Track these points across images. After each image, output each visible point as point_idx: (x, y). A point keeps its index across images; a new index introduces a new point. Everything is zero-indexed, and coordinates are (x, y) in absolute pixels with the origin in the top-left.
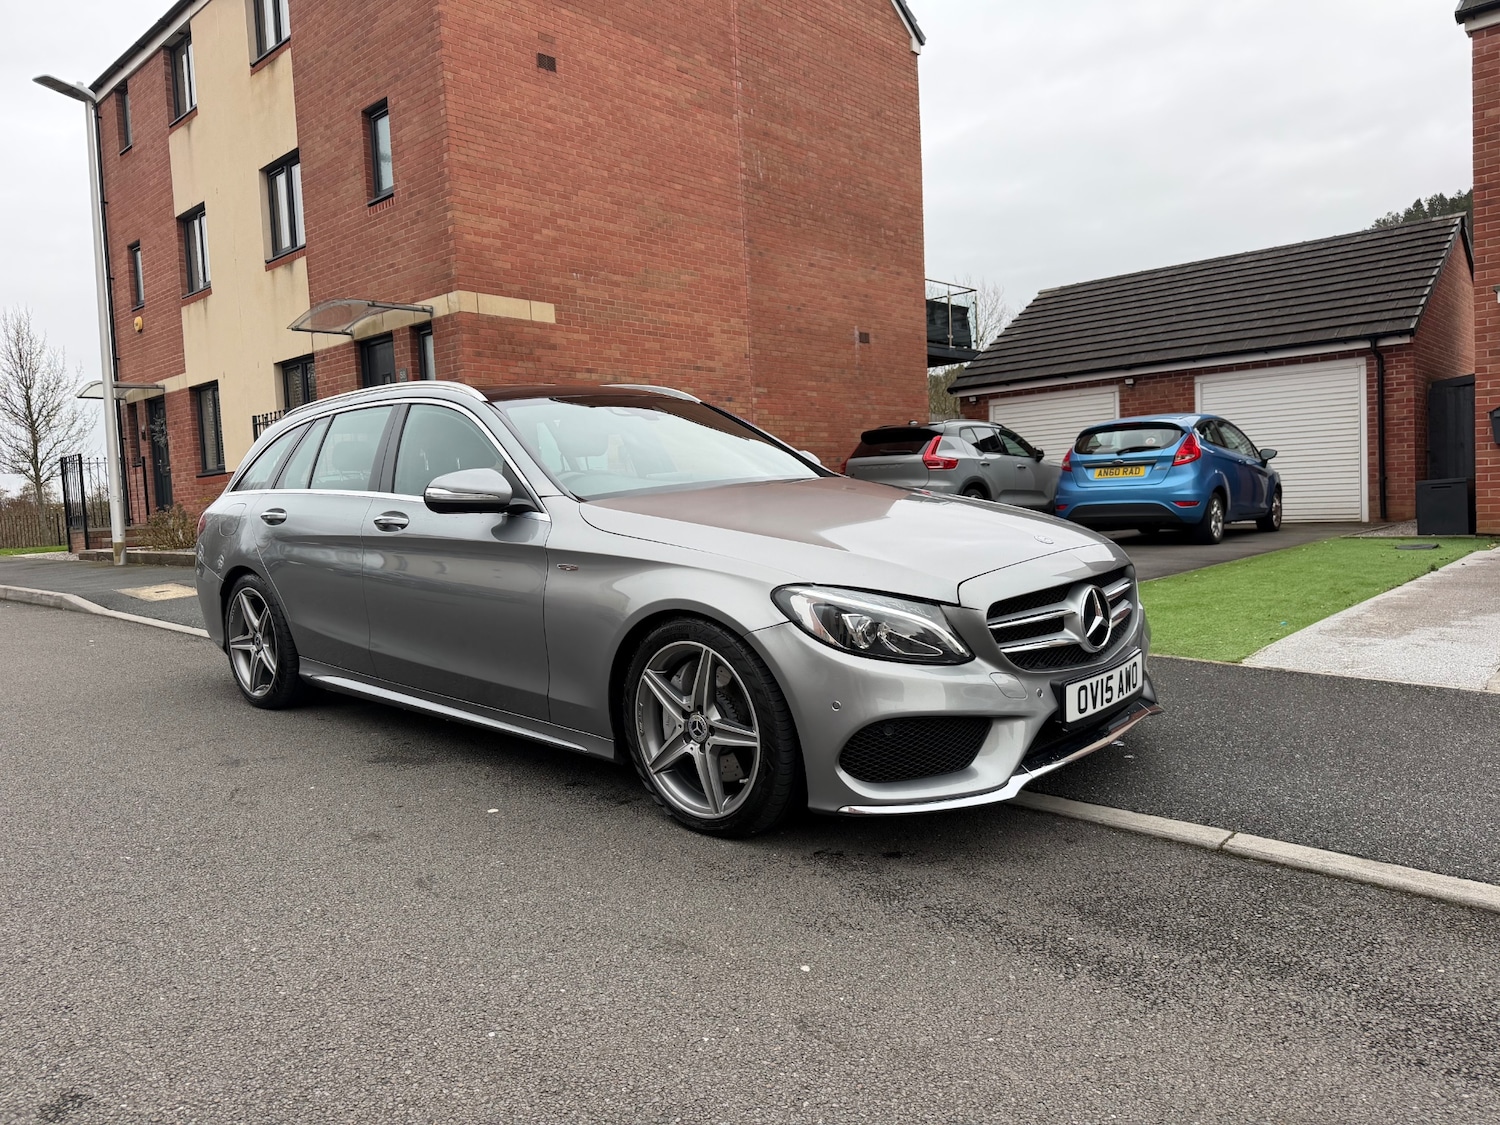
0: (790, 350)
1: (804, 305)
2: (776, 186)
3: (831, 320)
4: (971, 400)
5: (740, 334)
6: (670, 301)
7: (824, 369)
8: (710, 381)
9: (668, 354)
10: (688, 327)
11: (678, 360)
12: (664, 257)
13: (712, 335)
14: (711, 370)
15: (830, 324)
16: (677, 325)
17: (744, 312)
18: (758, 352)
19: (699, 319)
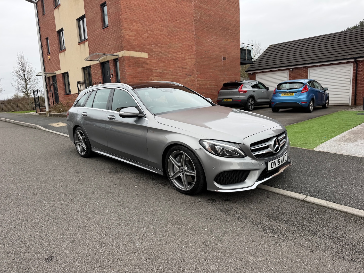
0: (205, 62)
1: (209, 51)
2: (202, 20)
3: (216, 54)
4: (251, 74)
5: (193, 59)
6: (176, 51)
7: (214, 67)
8: (186, 71)
9: (175, 65)
10: (180, 57)
11: (178, 66)
12: (174, 40)
13: (186, 59)
14: (186, 68)
15: (216, 55)
16: (178, 57)
17: (194, 53)
18: (197, 63)
19: (183, 55)
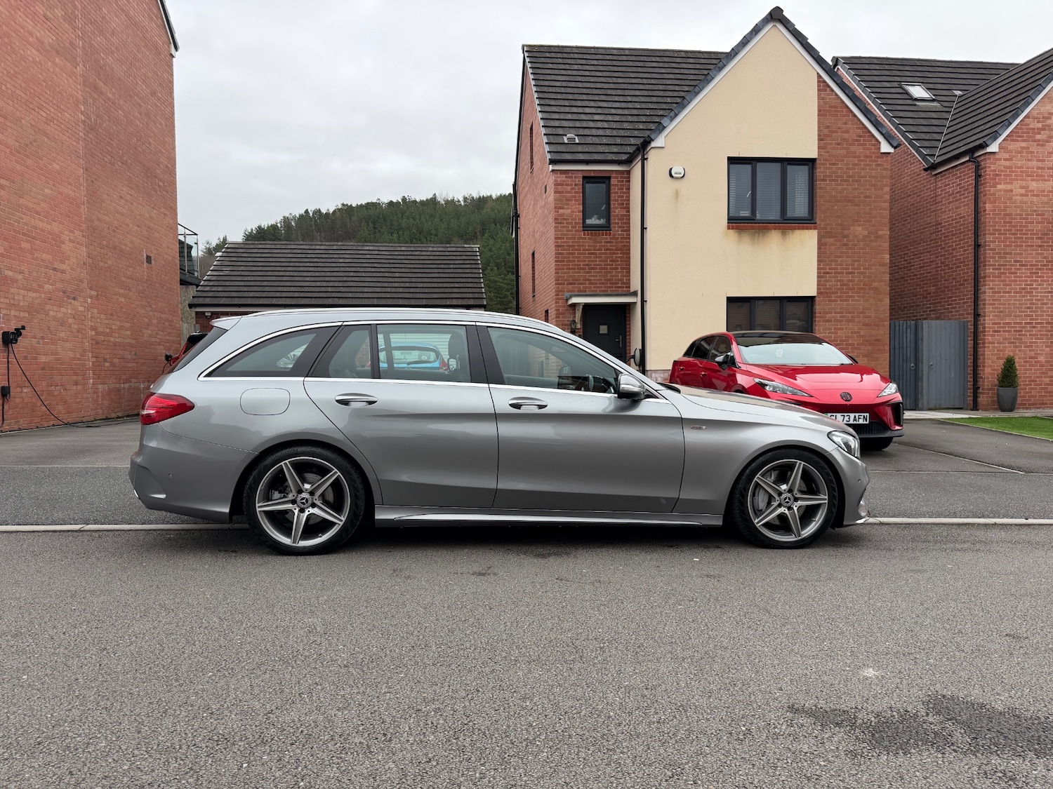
0: (109, 262)
1: (117, 228)
2: (100, 130)
3: (131, 242)
4: (206, 314)
5: (81, 244)
6: (39, 209)
7: (128, 281)
8: (63, 281)
9: (36, 255)
10: (49, 233)
11: (43, 260)
12: (34, 170)
13: (63, 243)
14: (63, 272)
15: (131, 245)
16: (42, 230)
17: (84, 226)
18: (91, 261)
19: (56, 227)
